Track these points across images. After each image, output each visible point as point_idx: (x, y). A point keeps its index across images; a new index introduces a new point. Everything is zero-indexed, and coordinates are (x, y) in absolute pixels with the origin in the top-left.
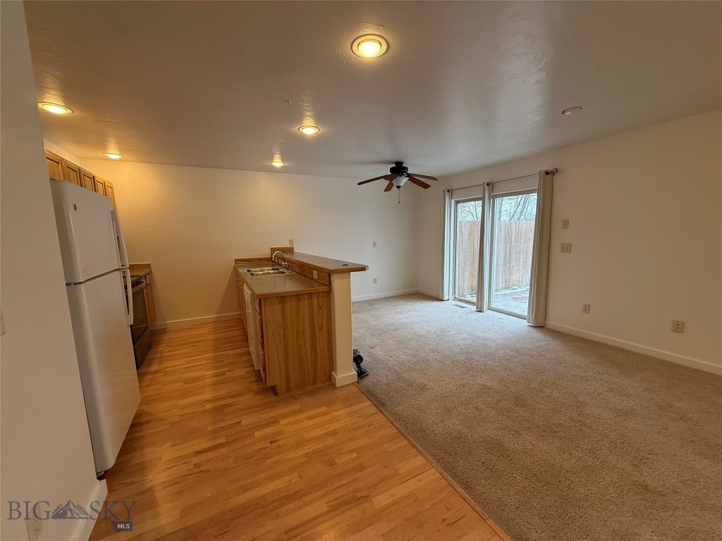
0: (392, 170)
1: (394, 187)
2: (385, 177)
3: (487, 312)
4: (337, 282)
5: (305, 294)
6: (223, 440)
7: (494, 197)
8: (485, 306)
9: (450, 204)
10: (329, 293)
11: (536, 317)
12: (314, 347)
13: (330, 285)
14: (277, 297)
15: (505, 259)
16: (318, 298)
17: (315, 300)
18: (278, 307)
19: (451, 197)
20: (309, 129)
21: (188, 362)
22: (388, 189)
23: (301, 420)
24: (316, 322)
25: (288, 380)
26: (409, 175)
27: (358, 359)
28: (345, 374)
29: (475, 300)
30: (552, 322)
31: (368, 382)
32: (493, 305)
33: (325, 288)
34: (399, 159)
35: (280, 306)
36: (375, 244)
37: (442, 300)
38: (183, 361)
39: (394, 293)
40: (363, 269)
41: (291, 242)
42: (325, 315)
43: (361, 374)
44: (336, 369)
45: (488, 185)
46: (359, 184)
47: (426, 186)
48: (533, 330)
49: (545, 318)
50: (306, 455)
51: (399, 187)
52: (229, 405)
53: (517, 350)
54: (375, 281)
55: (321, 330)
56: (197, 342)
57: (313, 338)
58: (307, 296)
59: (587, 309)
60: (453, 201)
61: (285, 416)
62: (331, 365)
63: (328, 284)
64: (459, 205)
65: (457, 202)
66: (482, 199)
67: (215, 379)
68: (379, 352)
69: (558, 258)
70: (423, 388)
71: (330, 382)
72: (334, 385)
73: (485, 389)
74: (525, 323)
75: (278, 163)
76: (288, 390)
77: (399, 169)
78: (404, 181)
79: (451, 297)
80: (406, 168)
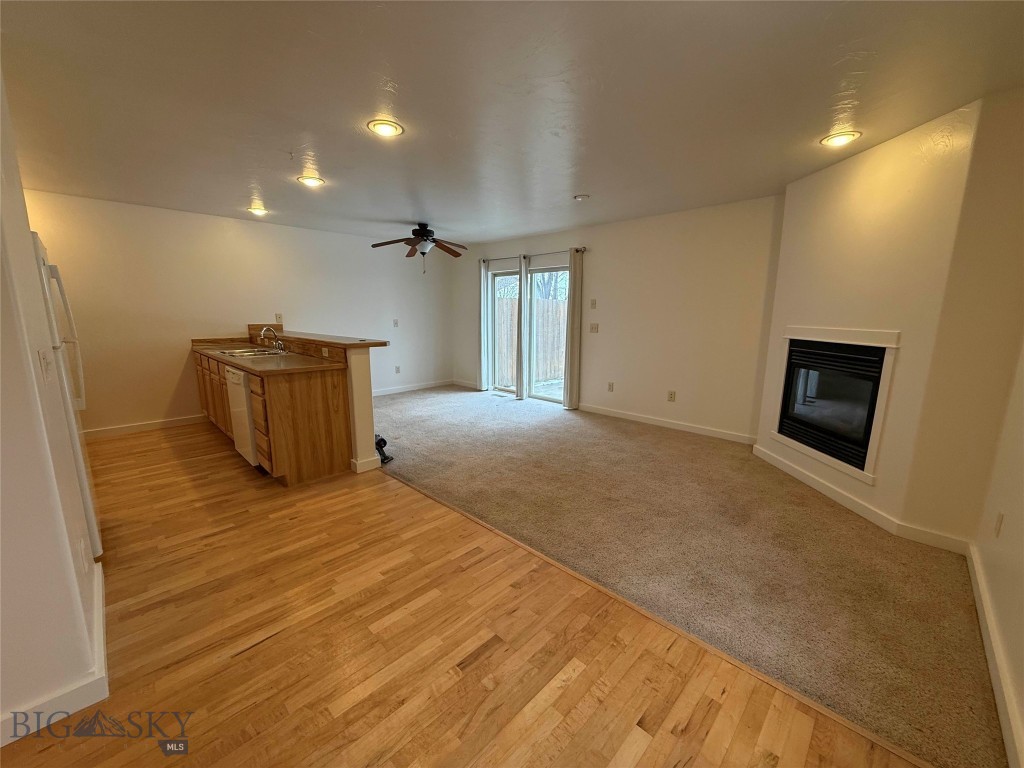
0: (414, 232)
1: (418, 253)
2: (407, 241)
3: (527, 400)
4: (354, 358)
5: (316, 372)
6: (232, 525)
7: (532, 272)
8: (525, 395)
9: (486, 277)
10: (345, 370)
11: (571, 400)
12: (329, 433)
13: (346, 362)
14: (283, 374)
15: (553, 345)
16: (332, 376)
17: (329, 380)
18: (284, 386)
19: (487, 270)
20: (311, 180)
21: (141, 473)
22: (411, 254)
23: (322, 501)
24: (330, 403)
25: (299, 469)
26: (434, 241)
27: (381, 444)
28: (366, 459)
29: (514, 388)
30: (585, 404)
31: (392, 466)
32: (533, 393)
33: (340, 366)
34: (424, 221)
35: (287, 385)
36: (396, 324)
37: (481, 391)
38: (136, 471)
39: (423, 384)
40: (384, 344)
41: (278, 317)
42: (341, 396)
43: (385, 459)
44: (356, 455)
45: (524, 258)
46: (374, 246)
47: (457, 255)
48: (567, 412)
49: (579, 401)
50: (332, 522)
51: (423, 254)
52: (227, 501)
53: (547, 430)
54: (398, 370)
55: (336, 412)
56: (146, 451)
57: (328, 421)
58: (319, 375)
59: (611, 387)
60: (490, 273)
61: (302, 500)
62: (350, 450)
63: (344, 361)
64: (498, 279)
65: (495, 275)
66: (519, 273)
67: (194, 483)
68: (405, 442)
69: (589, 338)
70: (451, 464)
71: (349, 469)
72: (355, 473)
73: (510, 459)
74: (561, 407)
75: (258, 210)
76: (300, 480)
77: (423, 232)
78: (429, 247)
79: (491, 387)
80: (431, 232)
